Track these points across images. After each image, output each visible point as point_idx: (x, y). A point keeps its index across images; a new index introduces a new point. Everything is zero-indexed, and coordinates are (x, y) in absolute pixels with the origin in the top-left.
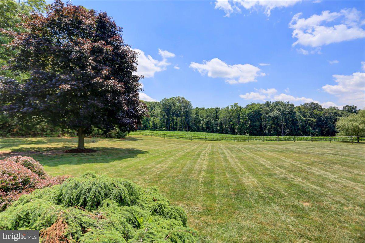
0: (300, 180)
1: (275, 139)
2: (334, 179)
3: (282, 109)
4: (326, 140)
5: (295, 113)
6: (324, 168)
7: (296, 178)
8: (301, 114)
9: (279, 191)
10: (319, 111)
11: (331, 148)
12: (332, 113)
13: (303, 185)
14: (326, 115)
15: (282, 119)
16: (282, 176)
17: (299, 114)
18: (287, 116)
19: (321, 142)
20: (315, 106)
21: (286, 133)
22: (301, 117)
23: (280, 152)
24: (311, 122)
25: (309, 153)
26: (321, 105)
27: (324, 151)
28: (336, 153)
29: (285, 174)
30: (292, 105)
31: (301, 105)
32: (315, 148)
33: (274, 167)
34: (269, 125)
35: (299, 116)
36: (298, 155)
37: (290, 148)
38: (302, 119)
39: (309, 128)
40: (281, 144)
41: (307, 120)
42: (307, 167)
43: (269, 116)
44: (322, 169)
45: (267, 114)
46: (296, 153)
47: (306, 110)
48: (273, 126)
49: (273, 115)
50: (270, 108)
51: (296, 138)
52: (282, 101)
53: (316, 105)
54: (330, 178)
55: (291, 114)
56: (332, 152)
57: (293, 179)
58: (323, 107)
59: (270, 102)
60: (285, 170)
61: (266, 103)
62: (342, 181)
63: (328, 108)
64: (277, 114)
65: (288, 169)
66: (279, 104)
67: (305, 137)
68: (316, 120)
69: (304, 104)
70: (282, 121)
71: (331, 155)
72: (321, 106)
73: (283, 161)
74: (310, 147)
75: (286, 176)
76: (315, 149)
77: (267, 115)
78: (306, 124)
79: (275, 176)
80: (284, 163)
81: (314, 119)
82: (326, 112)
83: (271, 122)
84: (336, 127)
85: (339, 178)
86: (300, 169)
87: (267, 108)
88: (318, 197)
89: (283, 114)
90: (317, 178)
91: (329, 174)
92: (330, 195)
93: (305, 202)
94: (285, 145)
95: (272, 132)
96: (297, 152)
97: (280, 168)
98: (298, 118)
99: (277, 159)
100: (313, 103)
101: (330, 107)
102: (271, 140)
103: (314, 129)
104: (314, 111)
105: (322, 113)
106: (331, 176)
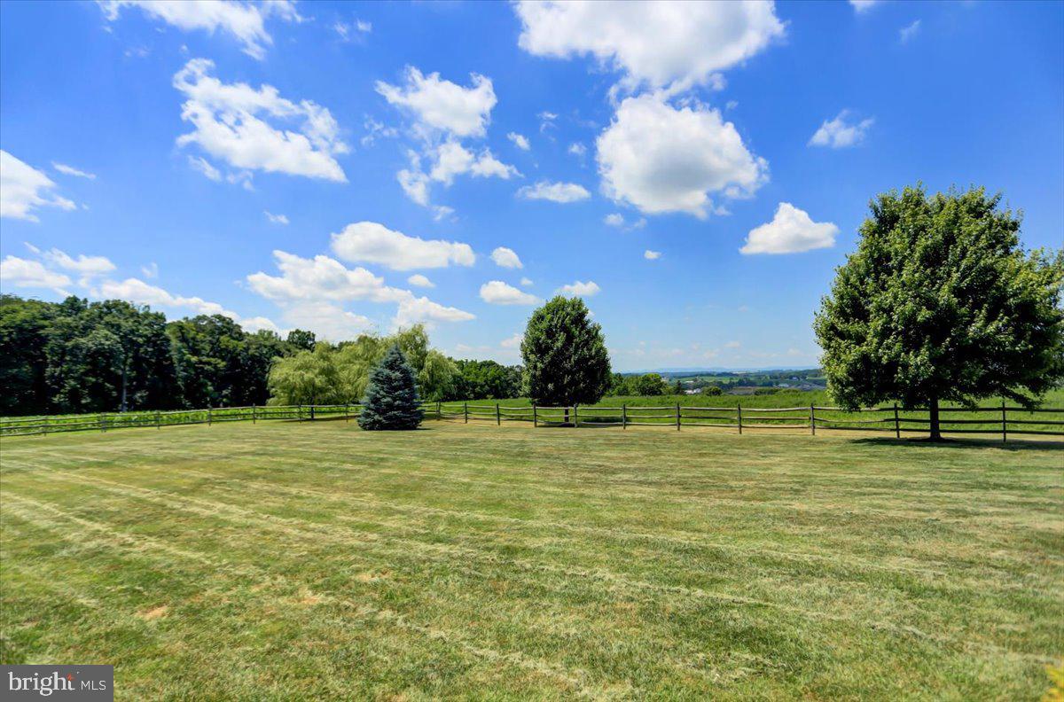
0: (153, 543)
1: (93, 425)
2: (244, 521)
3: (127, 325)
4: (244, 418)
5: (168, 340)
6: (225, 495)
7: (137, 543)
8: (185, 345)
9: (66, 601)
10: (234, 339)
11: (252, 437)
12: (265, 347)
13: (158, 557)
14: (251, 352)
15: (122, 357)
16: (92, 545)
17: (180, 344)
18: (142, 350)
19: (233, 423)
20: (225, 325)
21: (136, 401)
22: (184, 355)
23: (99, 465)
24: (213, 370)
25: (194, 459)
26: (240, 324)
27: (234, 446)
28: (261, 449)
29: (106, 536)
30: (160, 318)
31: (186, 319)
32: (212, 441)
33: (67, 520)
34: (72, 377)
35: (179, 350)
36: (159, 467)
37: (138, 448)
38: (188, 361)
39: (205, 385)
40: (112, 439)
41: (201, 362)
42: (180, 501)
43: (76, 347)
44: (220, 499)
45: (68, 339)
46: (156, 461)
47: (201, 335)
48: (88, 381)
49: (90, 345)
50: (82, 319)
51: (165, 417)
52: (128, 302)
53: (228, 323)
54: (234, 519)
55: (155, 344)
56: (253, 449)
57: (131, 545)
58: (244, 331)
59: (82, 299)
60: (107, 523)
61: (66, 302)
62: (261, 522)
63: (257, 333)
64: (108, 343)
65: (117, 518)
66: (117, 311)
67: (192, 413)
68: (224, 363)
69: (194, 317)
70: (124, 363)
71: (250, 457)
72: (240, 327)
73: (105, 495)
74: (201, 441)
75: (105, 541)
76: (213, 444)
77: (69, 344)
78: (197, 374)
79: (64, 553)
80: (106, 501)
81: (219, 361)
82: (251, 344)
83: (81, 368)
84: (269, 384)
85: (255, 515)
86: (159, 510)
87: (69, 320)
88: (192, 582)
89: (128, 340)
90: (202, 527)
91: (234, 508)
92: (225, 566)
93: (152, 608)
94: (124, 442)
95: (83, 402)
96: (160, 458)
97: (91, 519)
98: (175, 356)
99: (83, 489)
100: (219, 317)
101: (260, 331)
102: (76, 428)
103: (219, 389)
104: (222, 338)
105: (242, 345)
106: (237, 514)
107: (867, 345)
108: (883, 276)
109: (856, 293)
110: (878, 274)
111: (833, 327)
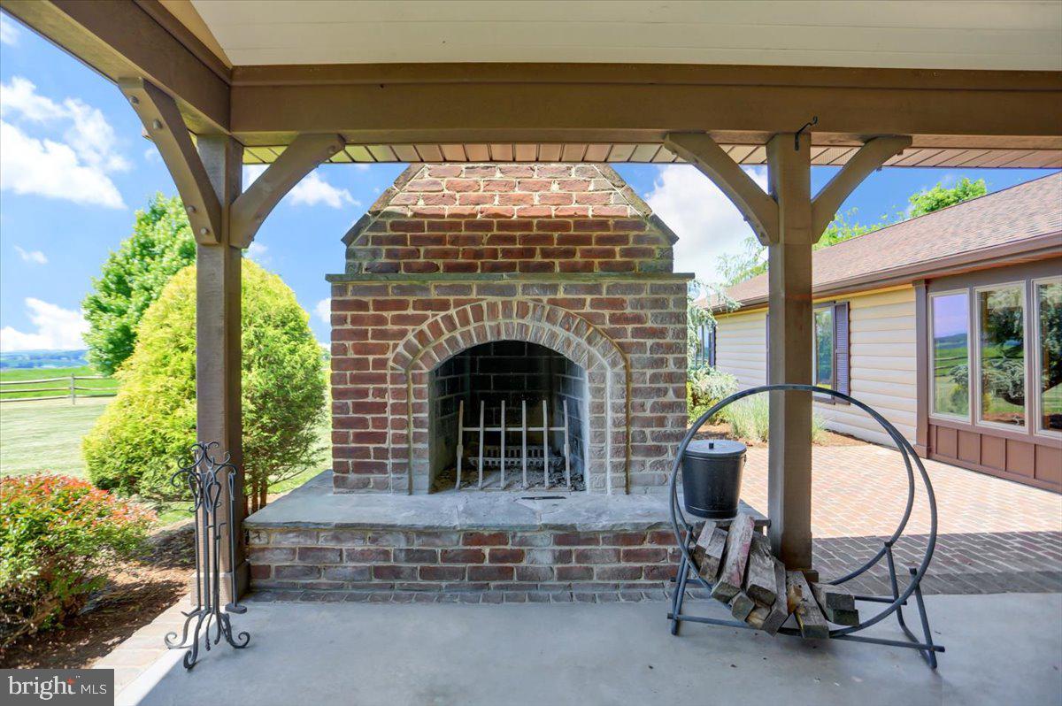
107: (128, 317)
108: (148, 259)
109: (122, 271)
110: (143, 256)
111: (96, 301)
